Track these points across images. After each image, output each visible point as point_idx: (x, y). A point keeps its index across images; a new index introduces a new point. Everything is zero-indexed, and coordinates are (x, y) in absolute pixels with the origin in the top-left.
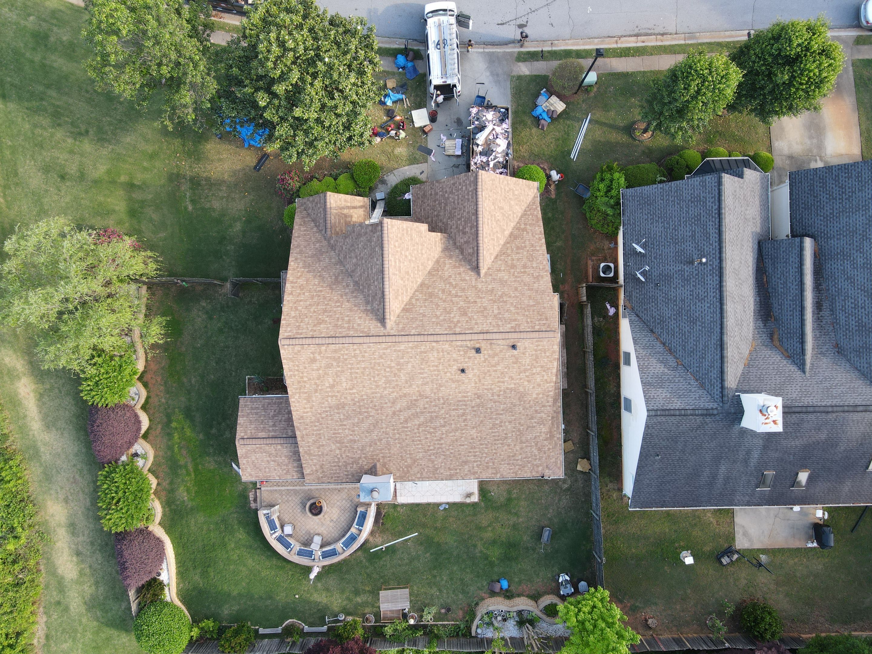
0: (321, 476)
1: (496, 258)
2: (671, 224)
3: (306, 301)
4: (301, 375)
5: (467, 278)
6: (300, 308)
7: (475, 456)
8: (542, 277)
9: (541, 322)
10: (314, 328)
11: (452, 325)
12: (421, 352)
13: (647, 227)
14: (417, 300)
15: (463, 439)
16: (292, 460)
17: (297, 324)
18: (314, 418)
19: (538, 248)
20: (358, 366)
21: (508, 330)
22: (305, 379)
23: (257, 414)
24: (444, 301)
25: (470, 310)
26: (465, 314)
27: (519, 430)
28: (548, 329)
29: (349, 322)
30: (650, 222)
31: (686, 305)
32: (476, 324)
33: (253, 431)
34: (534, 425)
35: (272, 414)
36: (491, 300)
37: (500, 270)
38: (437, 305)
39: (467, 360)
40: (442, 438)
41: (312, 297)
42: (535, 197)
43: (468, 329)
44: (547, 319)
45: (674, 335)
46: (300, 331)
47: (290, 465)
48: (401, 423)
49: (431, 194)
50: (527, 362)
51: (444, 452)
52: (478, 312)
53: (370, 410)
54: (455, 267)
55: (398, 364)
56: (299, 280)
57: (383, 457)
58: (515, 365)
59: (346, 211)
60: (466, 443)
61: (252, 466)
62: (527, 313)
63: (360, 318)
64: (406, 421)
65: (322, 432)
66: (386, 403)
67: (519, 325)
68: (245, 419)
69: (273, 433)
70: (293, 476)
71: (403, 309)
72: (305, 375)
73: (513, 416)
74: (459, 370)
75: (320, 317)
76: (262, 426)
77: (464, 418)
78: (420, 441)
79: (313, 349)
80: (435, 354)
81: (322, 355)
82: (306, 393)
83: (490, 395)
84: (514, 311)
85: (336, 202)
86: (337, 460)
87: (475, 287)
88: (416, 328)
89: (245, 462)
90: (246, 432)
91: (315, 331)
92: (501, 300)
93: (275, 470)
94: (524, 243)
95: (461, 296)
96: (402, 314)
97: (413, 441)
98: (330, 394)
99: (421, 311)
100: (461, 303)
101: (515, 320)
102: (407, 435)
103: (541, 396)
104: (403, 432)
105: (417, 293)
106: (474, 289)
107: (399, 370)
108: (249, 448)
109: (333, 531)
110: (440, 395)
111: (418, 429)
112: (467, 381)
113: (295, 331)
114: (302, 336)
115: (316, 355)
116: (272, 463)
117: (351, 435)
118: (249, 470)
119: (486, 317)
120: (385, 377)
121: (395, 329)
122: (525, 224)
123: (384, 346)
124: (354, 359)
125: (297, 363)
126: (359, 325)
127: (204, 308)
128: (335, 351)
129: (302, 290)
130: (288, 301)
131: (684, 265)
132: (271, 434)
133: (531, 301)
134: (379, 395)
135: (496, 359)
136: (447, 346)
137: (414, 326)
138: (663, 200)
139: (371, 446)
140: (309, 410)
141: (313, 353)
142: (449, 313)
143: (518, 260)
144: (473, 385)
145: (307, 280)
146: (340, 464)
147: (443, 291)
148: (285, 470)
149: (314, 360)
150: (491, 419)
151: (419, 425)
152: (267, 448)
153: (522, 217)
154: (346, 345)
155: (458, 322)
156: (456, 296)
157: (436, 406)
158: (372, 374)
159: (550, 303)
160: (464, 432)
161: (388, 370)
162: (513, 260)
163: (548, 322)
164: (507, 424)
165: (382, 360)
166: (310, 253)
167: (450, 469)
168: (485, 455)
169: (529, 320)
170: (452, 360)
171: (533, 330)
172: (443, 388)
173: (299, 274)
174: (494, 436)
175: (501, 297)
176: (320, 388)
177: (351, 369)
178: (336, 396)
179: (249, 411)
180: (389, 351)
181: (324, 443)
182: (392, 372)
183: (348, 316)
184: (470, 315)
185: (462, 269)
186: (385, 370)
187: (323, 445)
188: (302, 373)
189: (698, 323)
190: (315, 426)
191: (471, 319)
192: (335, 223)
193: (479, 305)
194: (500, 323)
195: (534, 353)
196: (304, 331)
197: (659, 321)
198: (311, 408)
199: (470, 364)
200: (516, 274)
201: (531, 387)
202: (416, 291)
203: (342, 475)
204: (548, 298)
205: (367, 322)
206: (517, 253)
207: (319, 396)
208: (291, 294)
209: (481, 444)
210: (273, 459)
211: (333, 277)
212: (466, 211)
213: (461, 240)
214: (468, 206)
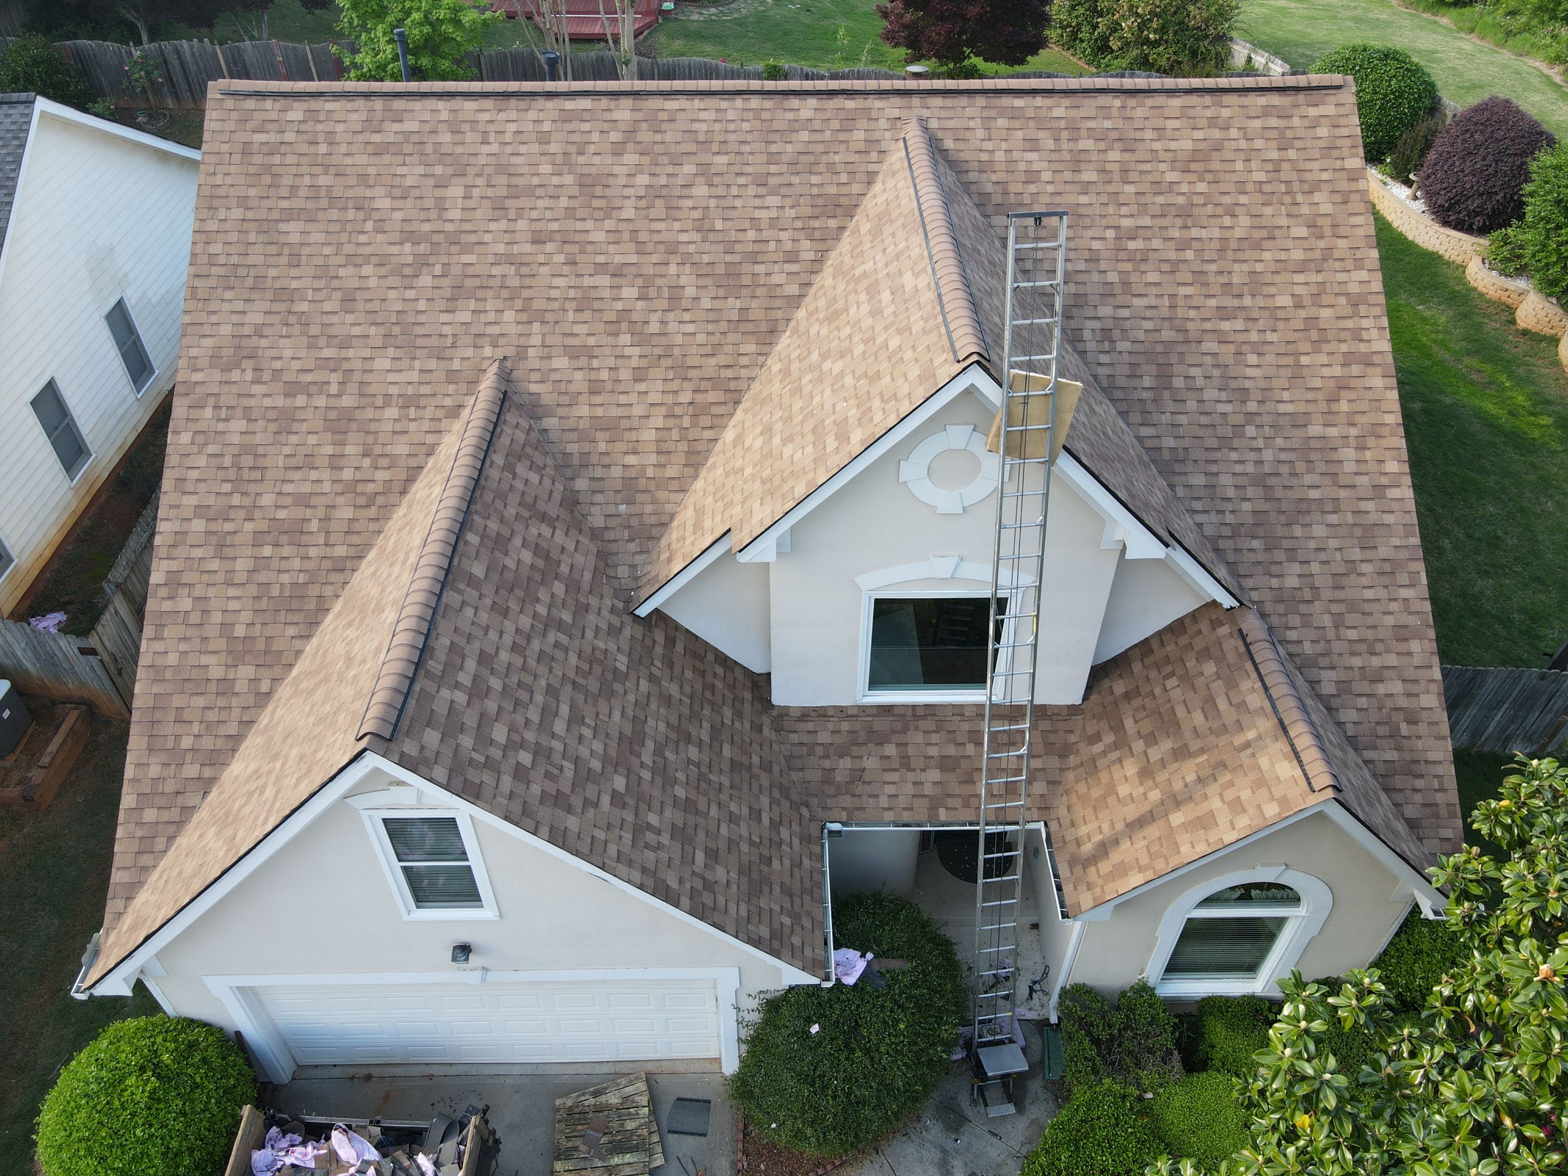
1: (413, 474)
3: (1281, 266)
5: (561, 362)
6: (1302, 231)
8: (215, 357)
9: (272, 137)
10: (1216, 134)
11: (645, 135)
14: (792, 257)
17: (1292, 154)
19: (198, 525)
21: (417, 105)
24: (672, 248)
25: (564, 202)
26: (587, 184)
28: (251, 104)
29: (1077, 161)
32: (544, 138)
36: (467, 249)
37: (408, 402)
38: (704, 229)
41: (1255, 283)
42: (134, 887)
43: (580, 116)
44: (246, 150)
46: (1274, 122)
49: (713, 856)
52: (530, 191)
54: (612, 427)
56: (1337, 371)
59: (1189, 771)
62: (324, 180)
63: (1032, 177)
67: (371, 125)
71: (850, 211)
75: (1201, 187)
84: (378, 191)
85: (1261, 782)
87: (530, 314)
88: (795, 127)
91: (1213, 122)
92: (423, 248)
94: (261, 563)
95: (601, 269)
96: (856, 188)
99: (773, 201)
100: (600, 236)
101: (379, 150)
105: (793, 289)
106: (538, 305)
113: (1296, 122)
114: (1262, 100)
119: (501, 169)
121: (883, 124)
122: (226, 687)
126: (1032, 145)
129: (1312, 321)
130: (1359, 264)
133: (295, 238)
137: (804, 136)
142: (654, 193)
143: (309, 463)
145: (1297, 375)
147: (675, 299)
153: (236, 740)
155: (618, 150)
156: (618, 273)
159: (212, 226)
162: (335, 462)
163: (242, 137)
166: (1319, 531)
169: (323, 149)
171: (315, 104)
173: (1344, 406)
175: (422, 263)
183: (1085, 188)
184: (568, 179)
185: (584, 411)
191: (565, 163)
192: (1232, 684)
193: (522, 225)
194: (446, 137)
196: (1257, 123)
200: (334, 378)
202: (796, 301)
204: (216, 248)
205: (1000, 156)
206: (303, 501)
208: (1356, 302)
211: (1179, 383)
212: (509, 626)
213: (570, 546)
214: (493, 635)
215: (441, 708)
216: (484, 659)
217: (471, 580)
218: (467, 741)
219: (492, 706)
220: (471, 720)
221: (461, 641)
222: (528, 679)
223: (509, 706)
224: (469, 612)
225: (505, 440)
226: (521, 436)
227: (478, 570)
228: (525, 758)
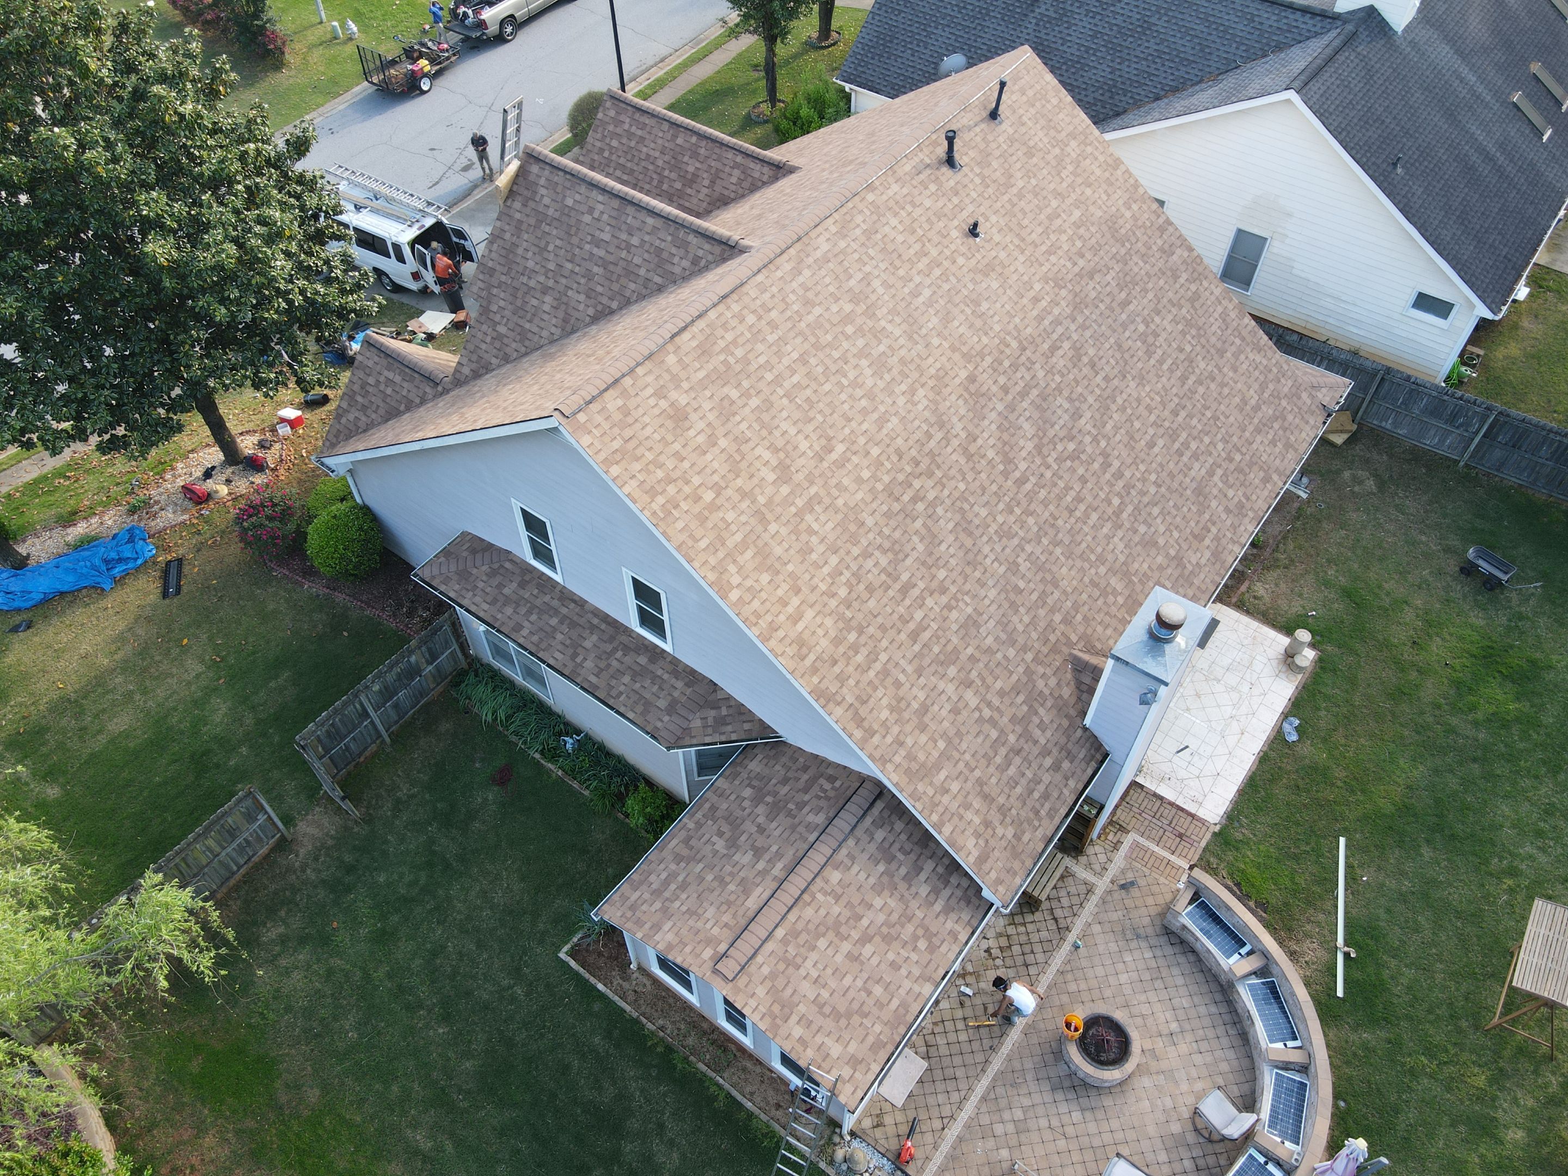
0: (1010, 832)
2: (949, 11)
4: (687, 490)
7: (1195, 456)
12: (869, 234)
13: (927, 57)
15: (1137, 425)
16: (902, 886)
18: (829, 622)
20: (786, 361)
22: (709, 496)
23: (683, 887)
27: (1189, 323)
30: (922, 49)
31: (1107, 31)
33: (726, 918)
34: (1193, 287)
35: (720, 844)
39: (956, 200)
40: (1104, 454)
45: (1150, 74)
47: (914, 904)
48: (1006, 474)
50: (1046, 140)
51: (1143, 493)
53: (917, 484)
55: (855, 299)
57: (1067, 621)
58: (1035, 160)
60: (1151, 431)
61: (829, 1024)
64: (1008, 461)
65: (883, 657)
66: (929, 436)
68: (667, 926)
69: (780, 865)
70: (954, 935)
72: (696, 480)
73: (1145, 291)
74: (966, 236)
76: (732, 887)
77: (1085, 360)
78: (1079, 499)
79: (650, 379)
80: (894, 222)
81: (685, 385)
82: (743, 546)
83: (1069, 265)
86: (994, 734)
89: (798, 1032)
90: (709, 941)
93: (895, 966)
97: (1071, 512)
98: (800, 502)
102: (1045, 503)
103: (1135, 207)
104: (1031, 496)
107: (870, 312)
108: (764, 965)
109: (1209, 1058)
110: (997, 328)
111: (1048, 467)
112: (1003, 255)
115: (674, 395)
116: (868, 950)
117: (948, 607)
118: (836, 1050)
120: (861, 354)
123: (788, 267)
124: (760, 347)
125: (649, 456)
127: (283, 940)
128: (704, 351)
131: (1033, 11)
132: (778, 870)
134: (895, 420)
135: (995, 164)
136: (895, 188)
138: (900, 11)
139: (1014, 606)
140: (795, 601)
141: (660, 394)
144: (1022, 258)
146: (1012, 738)
148: (916, 938)
149: (679, 417)
150: (1124, 326)
151: (1039, 448)
152: (809, 912)
154: (712, 314)
157: (1015, 367)
158: (833, 368)
160: (1120, 401)
161: (850, 330)
164: (1157, 320)
165: (817, 311)
167: (1199, 538)
168: (1207, 440)
170: (934, 219)
172: (985, 306)
174: (1171, 370)
176: (762, 500)
177: (778, 381)
178: (818, 500)
179: (658, 905)
180: (807, 273)
181: (922, 696)
182: (860, 330)
186: (848, 338)
187: (924, 709)
188: (687, 482)
189: (1153, 20)
190: (855, 648)
195: (1033, 111)
197: (1108, 94)
198: (798, 591)
199: (971, 208)
201: (1104, 197)
203: (1046, 778)
207: (784, 531)
209: (1175, 413)
210: (855, 935)
212: (657, 154)
213: (701, 196)
214: (652, 145)
215: (622, 118)
216: (642, 139)
217: (675, 137)
218: (611, 128)
219: (624, 141)
220: (619, 130)
221: (648, 129)
222: (636, 160)
223: (625, 149)
224: (661, 134)
225: (752, 165)
226: (757, 175)
227: (680, 141)
228: (606, 154)
